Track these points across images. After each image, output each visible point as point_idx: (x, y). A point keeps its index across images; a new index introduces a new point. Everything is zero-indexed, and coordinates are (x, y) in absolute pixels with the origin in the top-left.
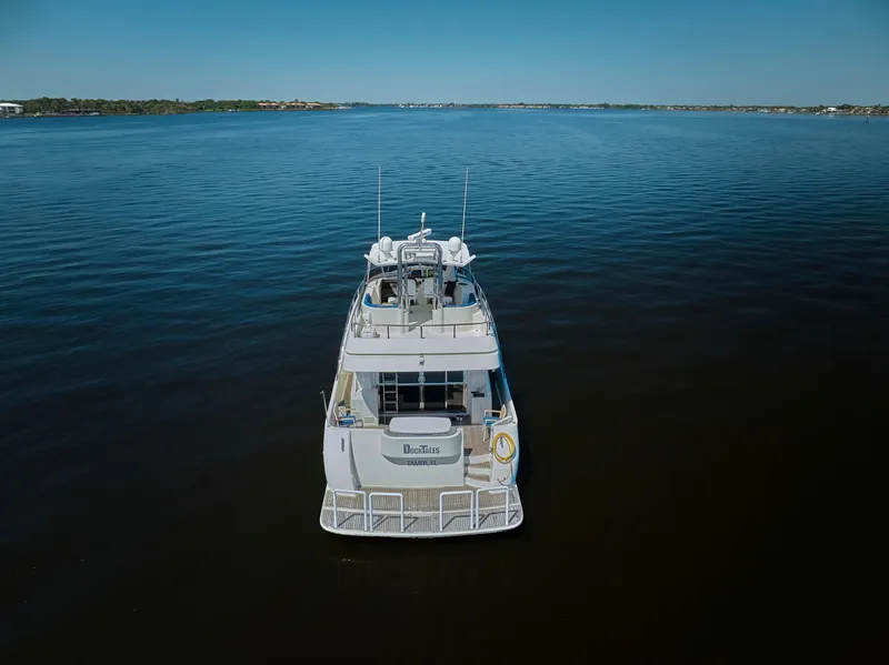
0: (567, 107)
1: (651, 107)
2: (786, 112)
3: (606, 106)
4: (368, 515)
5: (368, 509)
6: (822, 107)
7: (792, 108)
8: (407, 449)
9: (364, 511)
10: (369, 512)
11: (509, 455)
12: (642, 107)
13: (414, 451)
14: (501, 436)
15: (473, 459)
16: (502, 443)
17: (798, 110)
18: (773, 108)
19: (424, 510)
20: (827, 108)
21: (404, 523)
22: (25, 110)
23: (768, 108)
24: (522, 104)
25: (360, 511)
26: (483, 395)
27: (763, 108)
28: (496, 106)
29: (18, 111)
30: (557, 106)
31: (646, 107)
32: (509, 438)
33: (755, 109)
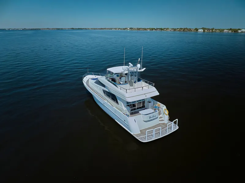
0: (62, 29)
1: (85, 29)
2: (118, 29)
3: (73, 29)
6: (126, 28)
7: (119, 28)
8: (150, 118)
12: (83, 29)
17: (121, 29)
18: (115, 28)
20: (127, 28)
23: (114, 29)
24: (48, 28)
26: (151, 102)
27: (113, 28)
28: (40, 29)
30: (59, 29)
31: (84, 29)
33: (111, 29)
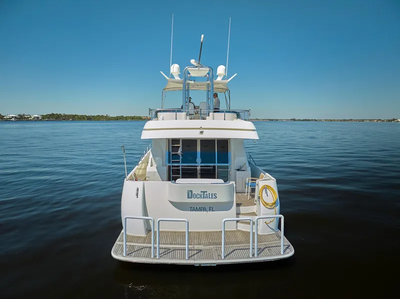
1: (315, 120)
3: (294, 120)
4: (155, 248)
5: (155, 242)
7: (380, 120)
8: (190, 194)
9: (152, 245)
10: (157, 245)
11: (273, 202)
13: (196, 196)
14: (266, 188)
15: (243, 209)
16: (266, 193)
17: (383, 121)
18: (371, 120)
19: (205, 245)
21: (188, 254)
22: (43, 118)
24: (257, 119)
25: (149, 245)
29: (40, 118)
31: (312, 120)
32: (272, 189)
